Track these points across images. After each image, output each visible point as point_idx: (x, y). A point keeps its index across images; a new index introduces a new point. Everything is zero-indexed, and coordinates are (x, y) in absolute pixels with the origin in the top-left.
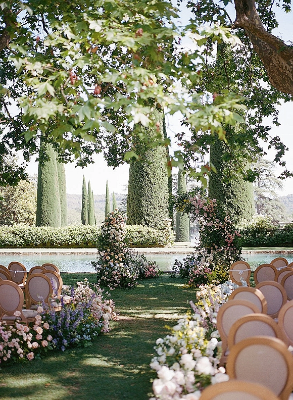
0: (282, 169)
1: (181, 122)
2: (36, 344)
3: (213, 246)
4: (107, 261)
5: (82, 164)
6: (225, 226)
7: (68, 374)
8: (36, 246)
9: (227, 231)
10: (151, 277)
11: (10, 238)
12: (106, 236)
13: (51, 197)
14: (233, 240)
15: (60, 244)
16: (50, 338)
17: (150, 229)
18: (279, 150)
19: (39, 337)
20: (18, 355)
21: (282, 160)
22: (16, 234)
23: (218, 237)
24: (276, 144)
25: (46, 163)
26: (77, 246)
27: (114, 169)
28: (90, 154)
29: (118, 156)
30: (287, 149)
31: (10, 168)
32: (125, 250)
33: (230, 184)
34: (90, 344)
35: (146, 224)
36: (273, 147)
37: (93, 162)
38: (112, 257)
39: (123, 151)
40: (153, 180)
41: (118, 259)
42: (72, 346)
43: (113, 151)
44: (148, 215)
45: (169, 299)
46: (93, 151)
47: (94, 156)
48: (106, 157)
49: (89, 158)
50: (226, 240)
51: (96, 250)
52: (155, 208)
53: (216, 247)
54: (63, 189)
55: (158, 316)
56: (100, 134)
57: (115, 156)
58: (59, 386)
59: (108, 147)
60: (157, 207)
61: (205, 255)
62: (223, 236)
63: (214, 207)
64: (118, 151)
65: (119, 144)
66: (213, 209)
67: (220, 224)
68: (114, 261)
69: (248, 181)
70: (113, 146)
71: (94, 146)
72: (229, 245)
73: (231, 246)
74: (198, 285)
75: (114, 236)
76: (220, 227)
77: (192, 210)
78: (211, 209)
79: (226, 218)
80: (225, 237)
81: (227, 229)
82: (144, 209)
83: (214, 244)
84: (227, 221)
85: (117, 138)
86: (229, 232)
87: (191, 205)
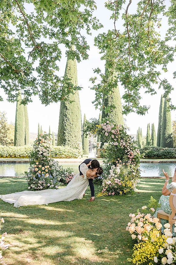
4: (36, 172)
12: (36, 152)
14: (134, 156)
18: (166, 90)
23: (122, 154)
24: (164, 85)
27: (46, 106)
29: (49, 97)
30: (173, 89)
36: (162, 88)
37: (32, 101)
38: (40, 169)
39: (53, 94)
41: (44, 171)
43: (45, 93)
48: (41, 98)
49: (29, 98)
53: (120, 161)
56: (36, 82)
57: (47, 97)
60: (74, 137)
61: (113, 168)
62: (126, 153)
63: (120, 131)
64: (49, 94)
65: (50, 89)
66: (119, 132)
67: (124, 144)
68: (41, 172)
69: (140, 114)
70: (46, 90)
71: (32, 90)
72: (131, 160)
73: (132, 160)
74: (110, 194)
75: (42, 152)
76: (124, 146)
77: (102, 133)
78: (117, 132)
79: (128, 139)
80: (128, 154)
81: (129, 148)
82: (67, 138)
83: (119, 159)
84: (129, 142)
85: (48, 84)
86: (131, 150)
87: (103, 129)
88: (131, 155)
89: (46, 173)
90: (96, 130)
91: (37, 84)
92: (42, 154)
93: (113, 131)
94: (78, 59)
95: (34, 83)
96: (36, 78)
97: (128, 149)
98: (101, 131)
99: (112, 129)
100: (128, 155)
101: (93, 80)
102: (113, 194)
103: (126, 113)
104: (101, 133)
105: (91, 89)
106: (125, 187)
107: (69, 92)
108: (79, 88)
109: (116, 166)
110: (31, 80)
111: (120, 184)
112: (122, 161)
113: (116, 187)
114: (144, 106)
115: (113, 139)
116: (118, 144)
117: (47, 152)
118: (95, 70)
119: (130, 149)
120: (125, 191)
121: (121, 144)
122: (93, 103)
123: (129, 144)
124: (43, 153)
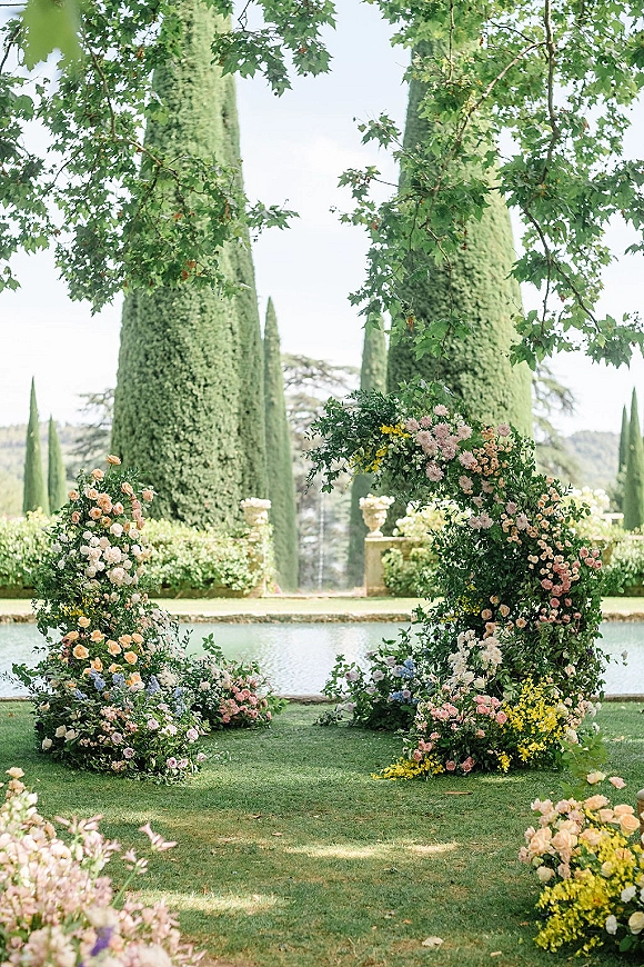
1: (362, 128)
3: (491, 607)
4: (76, 667)
6: (542, 531)
9: (549, 550)
10: (243, 722)
12: (71, 566)
14: (574, 583)
17: (193, 535)
23: (513, 572)
27: (95, 310)
35: (176, 516)
38: (97, 651)
41: (119, 659)
43: (91, 242)
44: (183, 487)
46: (14, 242)
48: (64, 267)
50: (547, 584)
52: (206, 465)
53: (504, 610)
56: (41, 180)
57: (98, 262)
59: (71, 226)
60: (214, 462)
61: (466, 643)
62: (531, 566)
63: (502, 455)
64: (112, 244)
65: (115, 217)
66: (495, 463)
67: (523, 521)
68: (106, 666)
69: (603, 360)
70: (93, 223)
71: (18, 223)
72: (555, 602)
73: (562, 605)
74: (451, 765)
75: (101, 566)
76: (522, 534)
77: (414, 466)
78: (489, 464)
79: (545, 498)
80: (543, 572)
81: (548, 543)
82: (169, 468)
83: (494, 600)
84: (549, 511)
85: (107, 192)
86: (556, 552)
87: (414, 448)
88: (556, 580)
89: (130, 669)
90: (381, 453)
91: (45, 193)
92: (100, 575)
93: (467, 459)
94: (277, 76)
95: (31, 187)
96: (40, 162)
97: (542, 551)
98: (409, 458)
99: (464, 446)
100: (542, 578)
101: (357, 181)
102: (467, 765)
103: (530, 359)
104: (406, 468)
105: (344, 218)
106: (526, 732)
107: (220, 235)
108: (278, 218)
109: (480, 633)
110: (14, 172)
111: (501, 718)
112: (513, 609)
113: (481, 733)
114: (626, 317)
115: (467, 496)
116: (490, 523)
117: (128, 564)
118: (369, 128)
119: (554, 548)
120: (524, 754)
121: (508, 522)
122: (354, 299)
123: (546, 524)
124: (105, 570)
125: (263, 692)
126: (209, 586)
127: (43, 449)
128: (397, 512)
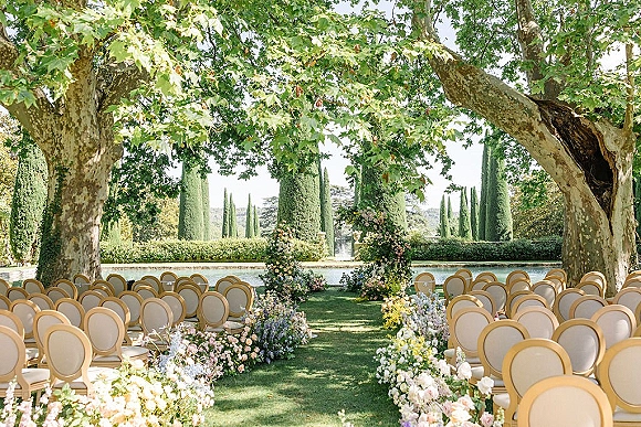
0: (449, 183)
2: (245, 357)
3: (382, 259)
4: (276, 274)
5: (245, 176)
6: (395, 239)
7: (285, 386)
8: (186, 260)
9: (397, 244)
10: (318, 290)
11: (158, 252)
12: (274, 249)
13: (194, 210)
14: (403, 252)
15: (211, 258)
16: (257, 349)
17: (303, 242)
18: (445, 164)
19: (248, 349)
20: (229, 368)
21: (449, 173)
22: (165, 248)
23: (388, 250)
24: (442, 157)
25: (208, 175)
26: (229, 259)
28: (253, 166)
30: (454, 163)
31: (170, 180)
32: (292, 264)
33: (382, 198)
34: (293, 356)
36: (440, 161)
37: (256, 174)
38: (281, 270)
40: (304, 194)
41: (287, 272)
42: (277, 358)
45: (347, 312)
47: (258, 168)
49: (253, 171)
50: (396, 253)
51: (263, 264)
52: (306, 222)
54: (206, 203)
55: (343, 329)
58: (283, 397)
60: (309, 221)
61: (376, 268)
66: (383, 222)
68: (283, 274)
73: (401, 258)
75: (282, 249)
80: (395, 250)
83: (383, 257)
84: (397, 234)
87: (362, 218)
88: (399, 252)
89: (289, 275)
92: (281, 251)
93: (375, 221)
97: (395, 244)
98: (360, 221)
109: (379, 265)
112: (388, 259)
115: (376, 230)
116: (382, 237)
121: (386, 237)
123: (396, 237)
125: (323, 283)
126: (307, 258)
127: (252, 216)
128: (363, 235)
